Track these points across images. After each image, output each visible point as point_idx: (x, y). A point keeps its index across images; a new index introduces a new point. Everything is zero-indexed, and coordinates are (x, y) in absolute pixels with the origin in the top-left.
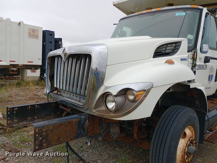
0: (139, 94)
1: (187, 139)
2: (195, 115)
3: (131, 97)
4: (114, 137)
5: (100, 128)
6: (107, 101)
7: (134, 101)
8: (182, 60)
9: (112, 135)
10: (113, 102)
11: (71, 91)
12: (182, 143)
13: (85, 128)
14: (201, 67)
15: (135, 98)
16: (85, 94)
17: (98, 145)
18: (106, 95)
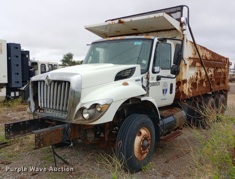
0: (104, 107)
1: (141, 137)
2: (149, 120)
3: (99, 109)
4: (91, 140)
5: (80, 134)
6: (83, 113)
7: (100, 112)
8: (136, 80)
9: (89, 139)
10: (87, 113)
11: (55, 108)
12: (138, 140)
13: (69, 134)
14: (154, 84)
15: (101, 109)
16: (66, 110)
17: (78, 153)
18: (82, 109)
